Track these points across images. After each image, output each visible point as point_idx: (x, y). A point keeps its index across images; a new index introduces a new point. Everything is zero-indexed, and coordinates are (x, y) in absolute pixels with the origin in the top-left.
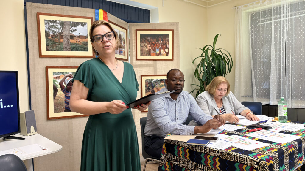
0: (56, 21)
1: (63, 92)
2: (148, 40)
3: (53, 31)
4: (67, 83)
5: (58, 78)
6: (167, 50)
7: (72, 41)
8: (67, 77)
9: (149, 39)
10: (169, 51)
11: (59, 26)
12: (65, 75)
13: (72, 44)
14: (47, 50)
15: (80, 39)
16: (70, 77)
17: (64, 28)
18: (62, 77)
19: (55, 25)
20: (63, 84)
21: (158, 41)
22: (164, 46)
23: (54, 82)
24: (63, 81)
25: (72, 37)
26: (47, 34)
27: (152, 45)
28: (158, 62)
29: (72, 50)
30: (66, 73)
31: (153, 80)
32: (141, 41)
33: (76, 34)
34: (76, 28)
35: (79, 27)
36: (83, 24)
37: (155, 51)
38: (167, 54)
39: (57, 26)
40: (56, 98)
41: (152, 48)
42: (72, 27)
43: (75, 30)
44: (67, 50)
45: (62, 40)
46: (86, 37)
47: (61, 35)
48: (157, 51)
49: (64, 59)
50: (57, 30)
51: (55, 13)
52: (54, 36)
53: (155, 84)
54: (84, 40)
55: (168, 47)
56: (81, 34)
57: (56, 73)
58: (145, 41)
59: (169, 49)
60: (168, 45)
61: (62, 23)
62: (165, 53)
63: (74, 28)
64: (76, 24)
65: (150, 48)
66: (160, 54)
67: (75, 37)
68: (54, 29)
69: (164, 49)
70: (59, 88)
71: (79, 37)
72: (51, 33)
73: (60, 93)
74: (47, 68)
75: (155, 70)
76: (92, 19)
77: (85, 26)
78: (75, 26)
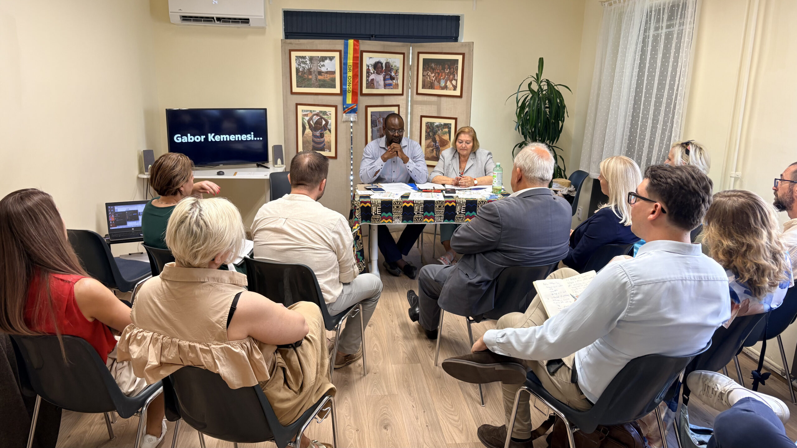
0: (305, 57)
1: (311, 130)
2: (432, 68)
3: (303, 67)
4: (315, 121)
5: (306, 115)
6: (454, 82)
7: (320, 77)
8: (314, 115)
9: (433, 65)
10: (457, 84)
11: (308, 62)
12: (313, 113)
13: (320, 80)
14: (298, 87)
15: (328, 75)
16: (317, 115)
17: (313, 63)
18: (310, 115)
19: (304, 61)
20: (311, 122)
21: (444, 69)
22: (451, 77)
23: (303, 119)
24: (311, 119)
25: (320, 73)
26: (297, 70)
27: (437, 75)
28: (443, 99)
29: (320, 87)
30: (314, 111)
31: (435, 124)
32: (423, 68)
33: (323, 69)
34: (324, 63)
35: (327, 62)
36: (331, 58)
37: (440, 84)
38: (455, 88)
39: (306, 61)
40: (305, 135)
41: (436, 79)
42: (320, 61)
43: (323, 66)
44: (315, 87)
45: (310, 77)
46: (334, 73)
47: (310, 72)
48: (443, 84)
49: (312, 97)
50: (306, 66)
51: (305, 48)
52: (303, 72)
53: (437, 129)
54: (332, 76)
55: (456, 78)
56: (329, 70)
57: (305, 111)
58: (428, 68)
59: (457, 81)
60: (456, 76)
61: (311, 59)
62: (451, 86)
63: (322, 63)
64: (323, 59)
65: (434, 79)
66: (445, 87)
67: (323, 72)
68: (304, 65)
69: (451, 81)
70: (307, 127)
71: (327, 73)
72: (301, 70)
73: (308, 131)
74: (297, 105)
75: (439, 110)
76: (340, 51)
77: (333, 61)
78: (323, 61)
